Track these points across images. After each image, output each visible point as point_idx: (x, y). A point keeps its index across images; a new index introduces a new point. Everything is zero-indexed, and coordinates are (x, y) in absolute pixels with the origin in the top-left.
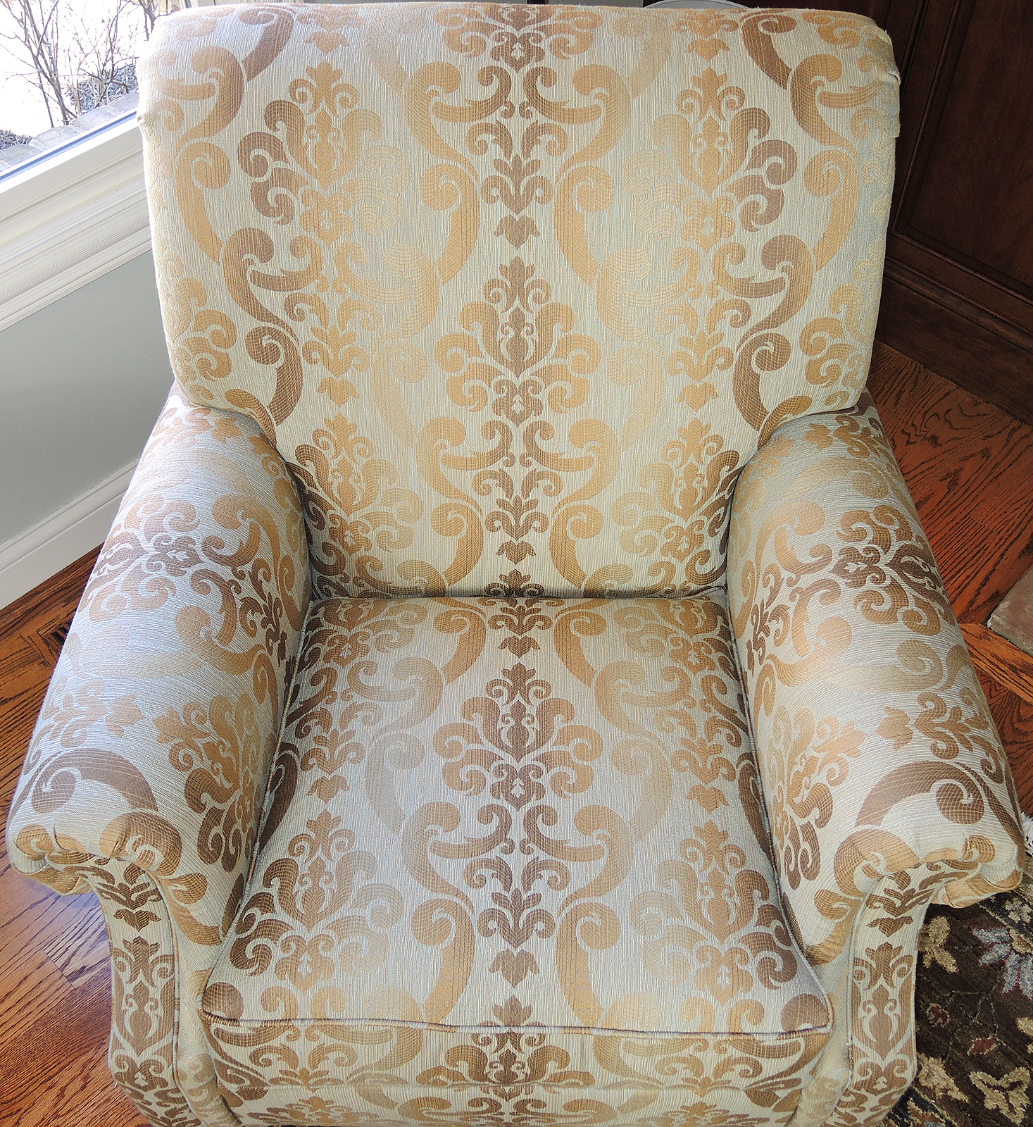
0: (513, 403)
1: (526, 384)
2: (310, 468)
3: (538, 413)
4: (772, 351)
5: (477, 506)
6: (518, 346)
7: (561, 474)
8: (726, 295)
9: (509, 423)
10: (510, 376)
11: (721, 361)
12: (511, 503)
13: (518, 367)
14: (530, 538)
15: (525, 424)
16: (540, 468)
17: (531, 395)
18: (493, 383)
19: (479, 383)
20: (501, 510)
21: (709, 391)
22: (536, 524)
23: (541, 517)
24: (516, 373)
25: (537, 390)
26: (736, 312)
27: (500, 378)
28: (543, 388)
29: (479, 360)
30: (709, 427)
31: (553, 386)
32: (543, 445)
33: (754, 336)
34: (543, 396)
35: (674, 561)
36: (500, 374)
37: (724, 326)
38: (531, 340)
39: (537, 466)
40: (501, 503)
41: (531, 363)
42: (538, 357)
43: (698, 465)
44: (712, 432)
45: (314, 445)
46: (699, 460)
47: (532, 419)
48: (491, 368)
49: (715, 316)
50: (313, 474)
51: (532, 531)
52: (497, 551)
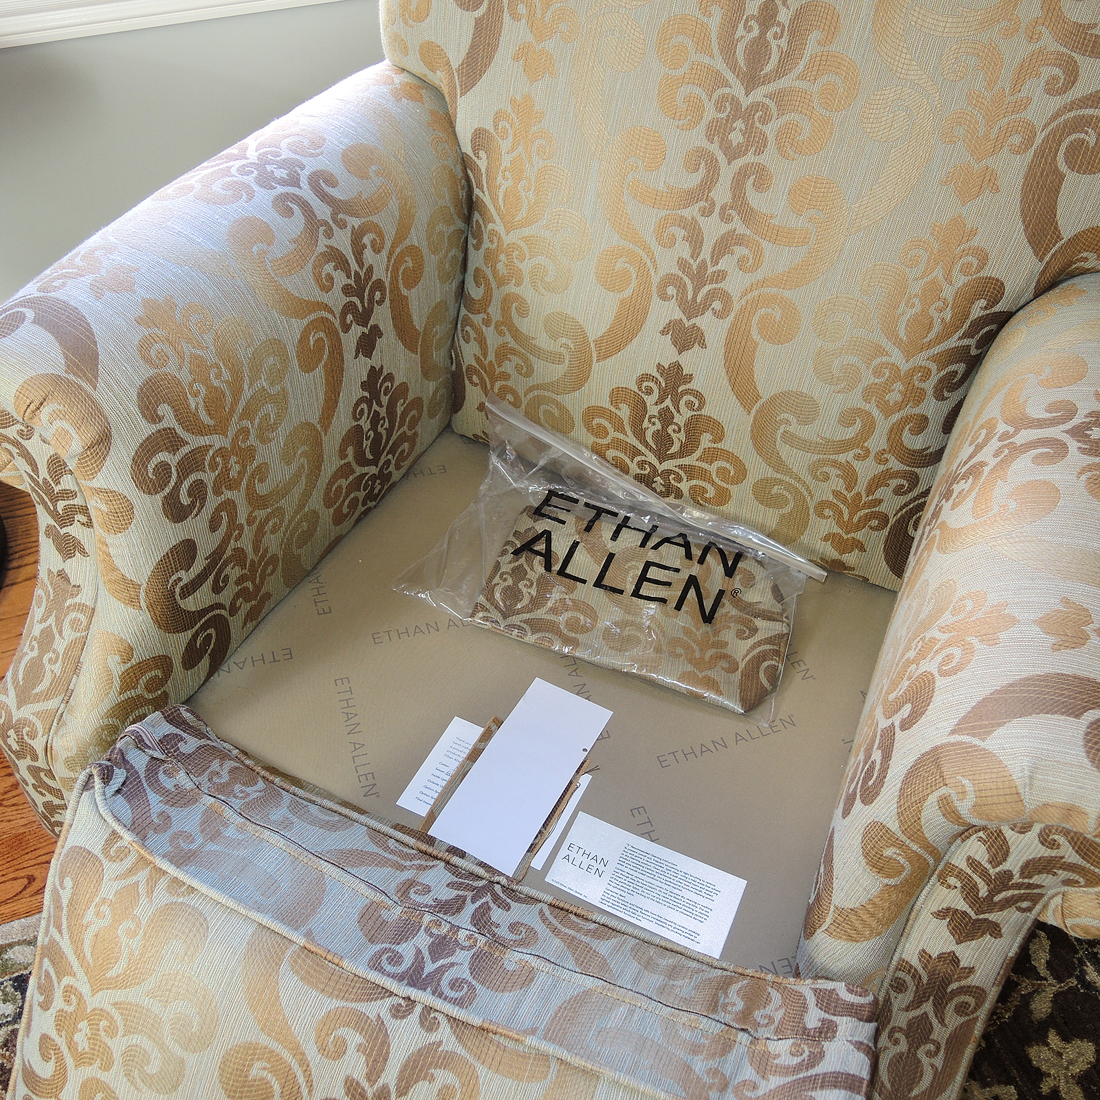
0: (733, 129)
1: (755, 107)
2: (482, 164)
3: (759, 152)
4: (1092, 144)
5: (654, 262)
6: (758, 51)
7: (765, 244)
8: (1050, 43)
9: (721, 157)
10: (738, 90)
11: (1016, 140)
12: (695, 267)
13: (751, 80)
14: (705, 322)
15: (739, 163)
16: (741, 229)
17: (757, 124)
18: (715, 96)
19: (698, 91)
20: (680, 273)
21: (989, 181)
22: (717, 305)
23: (726, 298)
24: (746, 88)
25: (765, 120)
26: (1057, 71)
27: (727, 90)
28: (774, 119)
29: (707, 60)
30: (973, 232)
31: (787, 117)
32: (754, 199)
33: (1072, 114)
34: (770, 130)
35: (876, 413)
36: (728, 85)
37: (1034, 88)
38: (777, 46)
39: (738, 226)
40: (683, 264)
41: (767, 80)
42: (779, 73)
43: (945, 286)
44: (975, 242)
45: (492, 130)
46: (948, 278)
47: (749, 158)
48: (718, 73)
49: (1025, 70)
50: (483, 171)
51: (709, 313)
52: (661, 328)
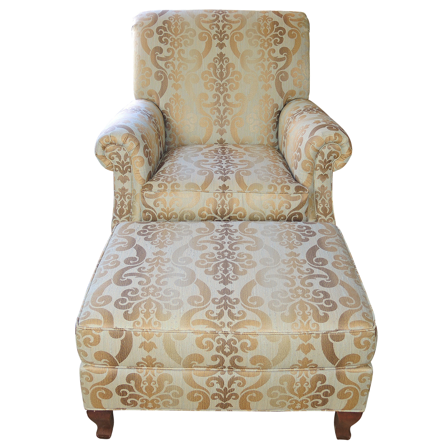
1: (223, 84)
3: (227, 91)
6: (221, 74)
10: (219, 81)
14: (225, 127)
17: (225, 87)
18: (215, 84)
19: (212, 83)
21: (270, 86)
27: (217, 82)
29: (212, 78)
30: (270, 96)
32: (228, 100)
34: (228, 87)
37: (272, 69)
38: (225, 72)
39: (226, 106)
41: (225, 78)
42: (226, 77)
44: (271, 98)
47: (225, 93)
49: (269, 66)
